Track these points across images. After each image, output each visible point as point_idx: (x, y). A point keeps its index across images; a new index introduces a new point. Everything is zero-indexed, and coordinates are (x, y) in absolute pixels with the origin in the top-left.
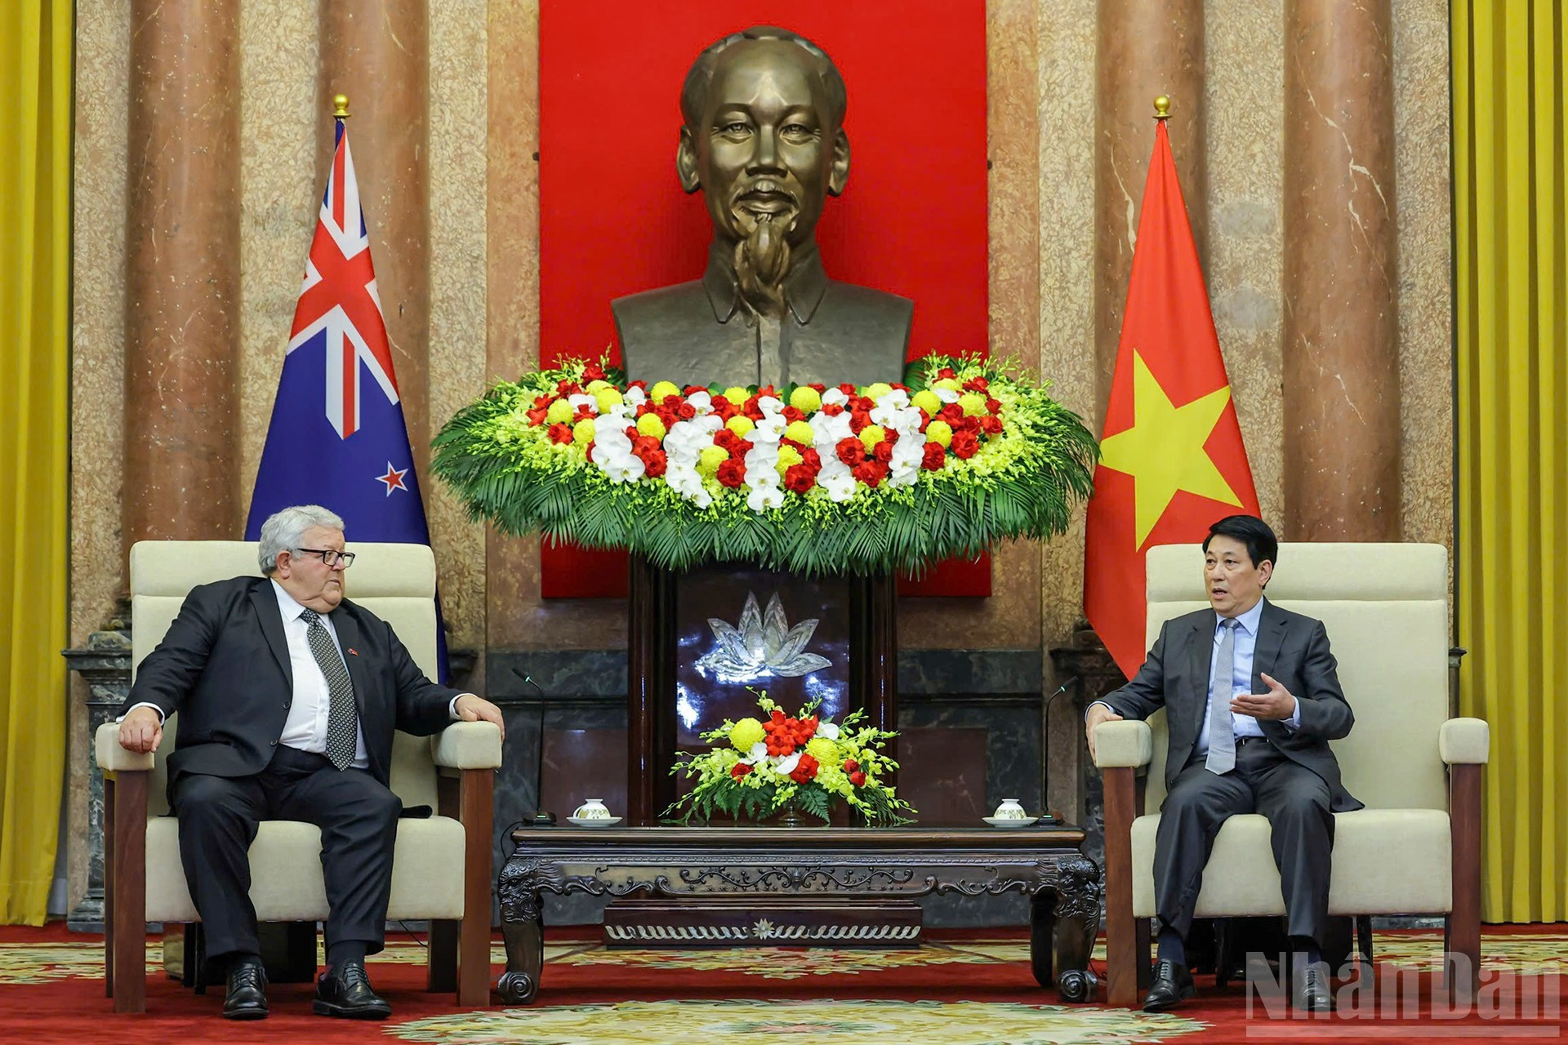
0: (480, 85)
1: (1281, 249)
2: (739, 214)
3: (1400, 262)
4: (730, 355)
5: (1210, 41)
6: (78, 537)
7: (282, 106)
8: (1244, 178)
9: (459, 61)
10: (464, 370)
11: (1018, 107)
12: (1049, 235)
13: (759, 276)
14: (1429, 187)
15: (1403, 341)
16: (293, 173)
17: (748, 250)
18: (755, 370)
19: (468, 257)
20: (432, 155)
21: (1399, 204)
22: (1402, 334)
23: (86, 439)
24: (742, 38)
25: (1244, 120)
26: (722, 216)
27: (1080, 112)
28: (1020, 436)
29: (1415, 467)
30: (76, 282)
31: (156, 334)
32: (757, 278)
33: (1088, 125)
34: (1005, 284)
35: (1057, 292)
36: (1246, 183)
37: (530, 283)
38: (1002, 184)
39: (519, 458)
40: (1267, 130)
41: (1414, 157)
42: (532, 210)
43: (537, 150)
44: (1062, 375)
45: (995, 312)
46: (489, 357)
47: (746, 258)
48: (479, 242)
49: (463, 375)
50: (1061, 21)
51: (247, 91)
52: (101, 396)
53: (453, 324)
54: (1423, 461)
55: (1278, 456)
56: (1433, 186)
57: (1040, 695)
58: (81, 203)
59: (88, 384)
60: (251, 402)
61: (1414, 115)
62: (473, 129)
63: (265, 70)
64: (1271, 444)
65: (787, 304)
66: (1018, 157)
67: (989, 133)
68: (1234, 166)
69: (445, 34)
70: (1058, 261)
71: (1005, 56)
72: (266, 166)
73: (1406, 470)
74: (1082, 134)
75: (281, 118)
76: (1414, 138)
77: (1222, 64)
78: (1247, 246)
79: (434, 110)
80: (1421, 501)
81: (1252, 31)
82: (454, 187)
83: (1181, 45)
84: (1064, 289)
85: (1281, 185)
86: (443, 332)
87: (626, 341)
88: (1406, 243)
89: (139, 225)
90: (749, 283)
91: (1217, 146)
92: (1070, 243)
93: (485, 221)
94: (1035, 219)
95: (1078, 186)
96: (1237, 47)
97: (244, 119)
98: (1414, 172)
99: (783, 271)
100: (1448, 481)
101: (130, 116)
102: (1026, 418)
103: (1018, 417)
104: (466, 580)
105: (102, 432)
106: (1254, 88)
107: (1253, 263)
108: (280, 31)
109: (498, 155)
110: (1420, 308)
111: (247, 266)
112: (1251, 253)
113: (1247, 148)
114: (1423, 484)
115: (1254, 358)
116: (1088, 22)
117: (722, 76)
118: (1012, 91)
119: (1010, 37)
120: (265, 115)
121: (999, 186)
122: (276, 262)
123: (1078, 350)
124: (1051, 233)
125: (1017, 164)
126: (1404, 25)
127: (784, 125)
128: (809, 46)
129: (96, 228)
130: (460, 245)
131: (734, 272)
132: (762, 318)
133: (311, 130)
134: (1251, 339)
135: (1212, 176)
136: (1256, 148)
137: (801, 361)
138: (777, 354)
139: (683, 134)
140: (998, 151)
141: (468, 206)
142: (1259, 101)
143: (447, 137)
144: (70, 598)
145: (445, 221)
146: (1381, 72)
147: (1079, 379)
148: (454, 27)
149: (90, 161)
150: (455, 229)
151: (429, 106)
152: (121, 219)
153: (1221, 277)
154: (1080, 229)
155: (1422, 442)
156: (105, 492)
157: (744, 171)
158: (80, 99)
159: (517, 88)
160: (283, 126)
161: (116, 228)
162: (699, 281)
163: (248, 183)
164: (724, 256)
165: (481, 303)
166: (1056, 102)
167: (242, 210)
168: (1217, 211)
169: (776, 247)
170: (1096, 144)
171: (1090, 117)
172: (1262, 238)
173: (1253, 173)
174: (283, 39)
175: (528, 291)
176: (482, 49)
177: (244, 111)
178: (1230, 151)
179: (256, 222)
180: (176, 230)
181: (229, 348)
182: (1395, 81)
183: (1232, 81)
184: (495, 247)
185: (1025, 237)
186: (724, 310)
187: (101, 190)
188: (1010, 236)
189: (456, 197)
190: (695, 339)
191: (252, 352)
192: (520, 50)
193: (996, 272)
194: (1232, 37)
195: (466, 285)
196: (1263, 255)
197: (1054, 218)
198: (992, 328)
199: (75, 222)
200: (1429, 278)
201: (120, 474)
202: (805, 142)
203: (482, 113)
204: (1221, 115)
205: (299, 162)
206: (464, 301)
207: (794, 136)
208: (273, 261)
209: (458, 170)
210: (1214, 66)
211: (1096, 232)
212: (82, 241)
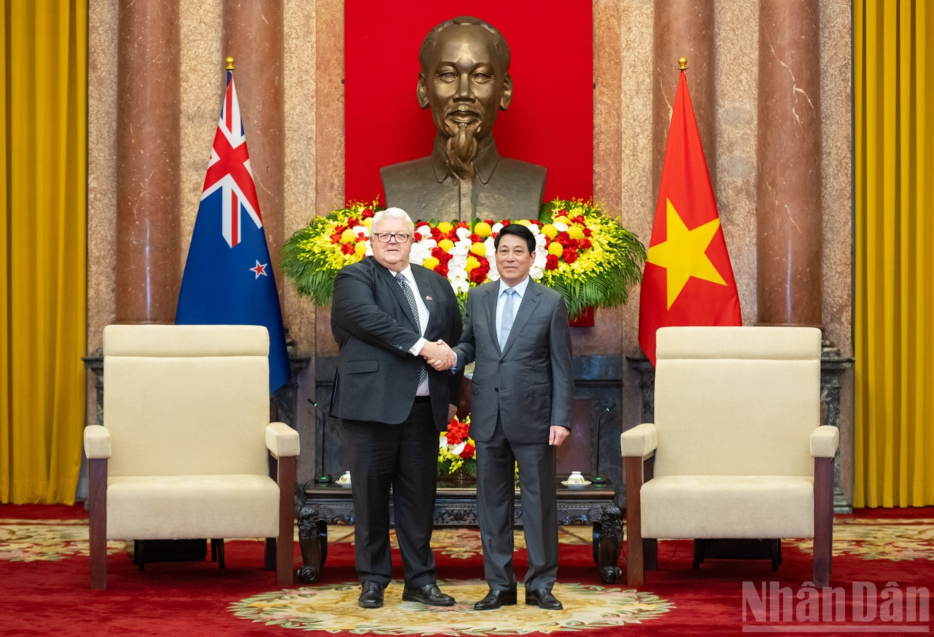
0: (312, 43)
1: (756, 133)
2: (449, 123)
3: (823, 140)
4: (444, 201)
5: (717, 17)
6: (91, 292)
7: (203, 53)
8: (736, 93)
9: (300, 29)
10: (304, 200)
11: (610, 54)
12: (627, 126)
13: (460, 158)
14: (840, 98)
15: (824, 184)
16: (209, 91)
17: (454, 143)
18: (457, 210)
19: (305, 138)
20: (285, 81)
21: (822, 107)
22: (823, 181)
23: (96, 238)
24: (452, 23)
25: (736, 61)
26: (440, 123)
27: (645, 57)
28: (601, 249)
29: (830, 254)
30: (90, 152)
31: (133, 182)
32: (459, 159)
33: (649, 64)
34: (602, 152)
35: (631, 157)
36: (737, 96)
37: (340, 152)
38: (601, 97)
39: (325, 262)
40: (749, 66)
41: (831, 82)
42: (341, 111)
43: (344, 78)
44: (634, 204)
45: (597, 168)
46: (317, 193)
47: (453, 148)
48: (311, 130)
49: (302, 203)
50: (634, 5)
51: (184, 45)
52: (104, 214)
53: (297, 175)
54: (834, 251)
55: (754, 249)
56: (842, 98)
57: (621, 380)
58: (93, 108)
59: (96, 208)
60: (186, 218)
61: (831, 58)
62: (308, 67)
63: (193, 34)
64: (750, 242)
65: (476, 173)
66: (610, 81)
67: (594, 68)
68: (730, 87)
69: (292, 14)
70: (632, 140)
71: (603, 25)
72: (194, 87)
73: (825, 256)
74: (645, 69)
75: (202, 61)
76: (830, 70)
77: (724, 30)
78: (737, 131)
79: (287, 56)
80: (833, 273)
81: (741, 11)
82: (298, 99)
83: (700, 21)
84: (635, 155)
85: (756, 97)
86: (292, 179)
87: (387, 193)
88: (826, 129)
89: (123, 122)
90: (454, 161)
91: (721, 76)
92: (638, 130)
93: (315, 118)
94: (619, 116)
95: (643, 98)
96: (732, 20)
97: (182, 61)
98: (831, 90)
99: (473, 155)
100: (848, 263)
101: (118, 60)
102: (605, 239)
103: (601, 239)
104: (304, 317)
105: (104, 234)
106: (742, 43)
107: (741, 141)
108: (201, 12)
109: (322, 81)
110: (834, 166)
111: (184, 143)
112: (739, 135)
113: (737, 76)
114: (834, 264)
115: (741, 194)
116: (649, 6)
117: (441, 46)
118: (607, 44)
119: (606, 14)
120: (193, 59)
121: (600, 98)
122: (200, 140)
123: (642, 190)
124: (628, 124)
125: (610, 85)
126: (826, 7)
127: (474, 73)
128: (489, 27)
129: (100, 122)
130: (301, 131)
131: (447, 155)
132: (462, 181)
133: (219, 67)
134: (739, 183)
135: (718, 92)
136: (743, 77)
137: (483, 205)
138: (469, 201)
139: (420, 76)
140: (599, 78)
141: (305, 110)
142: (744, 50)
143: (294, 71)
144: (87, 326)
145: (292, 118)
146: (811, 35)
147: (643, 205)
148: (298, 10)
149: (97, 84)
150: (298, 123)
151: (284, 55)
152: (114, 117)
153: (723, 149)
154: (644, 122)
155: (834, 241)
156: (106, 268)
157: (451, 100)
158: (92, 50)
159: (333, 43)
160: (203, 65)
161: (112, 122)
162: (428, 158)
163: (184, 97)
164: (442, 145)
165: (312, 164)
166: (631, 51)
167: (181, 112)
168: (720, 112)
169: (469, 142)
170: (654, 75)
171: (650, 59)
172: (745, 127)
173: (741, 90)
174: (203, 17)
175: (339, 156)
176: (313, 22)
177: (182, 57)
178: (728, 79)
179: (189, 119)
180: (143, 125)
181: (173, 189)
182: (821, 39)
183: (729, 39)
184: (320, 131)
185: (614, 126)
186: (441, 175)
187: (103, 100)
188: (606, 126)
189: (299, 105)
190: (425, 193)
191: (186, 190)
192: (334, 22)
193: (598, 145)
194: (729, 14)
195: (304, 154)
196: (746, 136)
197: (630, 116)
198: (595, 177)
199: (89, 118)
200: (839, 149)
201: (115, 257)
202: (485, 83)
203: (313, 59)
204: (723, 58)
205: (212, 85)
206: (303, 163)
207: (480, 80)
208: (198, 140)
209: (300, 90)
210: (719, 30)
211: (653, 124)
212: (93, 129)
